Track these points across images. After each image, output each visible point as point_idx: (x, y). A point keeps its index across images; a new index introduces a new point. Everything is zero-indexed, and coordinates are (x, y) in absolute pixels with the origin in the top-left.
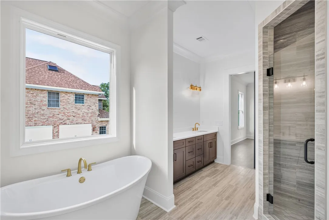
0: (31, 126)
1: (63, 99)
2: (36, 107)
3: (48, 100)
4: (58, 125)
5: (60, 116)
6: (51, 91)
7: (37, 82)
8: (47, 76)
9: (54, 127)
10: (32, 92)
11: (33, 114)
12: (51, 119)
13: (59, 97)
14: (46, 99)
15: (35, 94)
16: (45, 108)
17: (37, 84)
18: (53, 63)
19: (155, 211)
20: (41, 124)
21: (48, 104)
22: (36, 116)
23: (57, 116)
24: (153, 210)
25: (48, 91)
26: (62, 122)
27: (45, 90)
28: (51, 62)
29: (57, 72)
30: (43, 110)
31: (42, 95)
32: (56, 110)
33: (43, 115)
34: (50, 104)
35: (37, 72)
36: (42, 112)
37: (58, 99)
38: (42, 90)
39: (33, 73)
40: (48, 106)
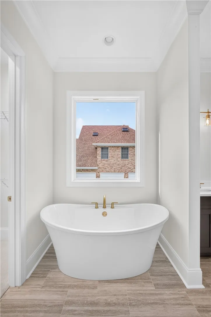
0: (112, 172)
1: (131, 153)
2: (115, 159)
3: (122, 154)
4: (127, 172)
5: (129, 166)
6: (123, 147)
7: (115, 142)
8: (121, 136)
9: (125, 174)
10: (112, 149)
11: (113, 164)
12: (123, 168)
13: (128, 151)
14: (120, 153)
15: (114, 150)
16: (120, 159)
17: (115, 143)
18: (125, 126)
19: (170, 277)
20: (117, 172)
21: (122, 157)
22: (115, 165)
23: (127, 165)
24: (169, 274)
25: (121, 147)
26: (131, 170)
27: (120, 147)
28: (124, 125)
29: (128, 132)
30: (118, 161)
31: (118, 150)
32: (126, 162)
33: (118, 165)
34: (123, 157)
35: (116, 134)
36: (118, 163)
37: (128, 152)
38: (118, 147)
39: (114, 136)
40: (122, 158)
